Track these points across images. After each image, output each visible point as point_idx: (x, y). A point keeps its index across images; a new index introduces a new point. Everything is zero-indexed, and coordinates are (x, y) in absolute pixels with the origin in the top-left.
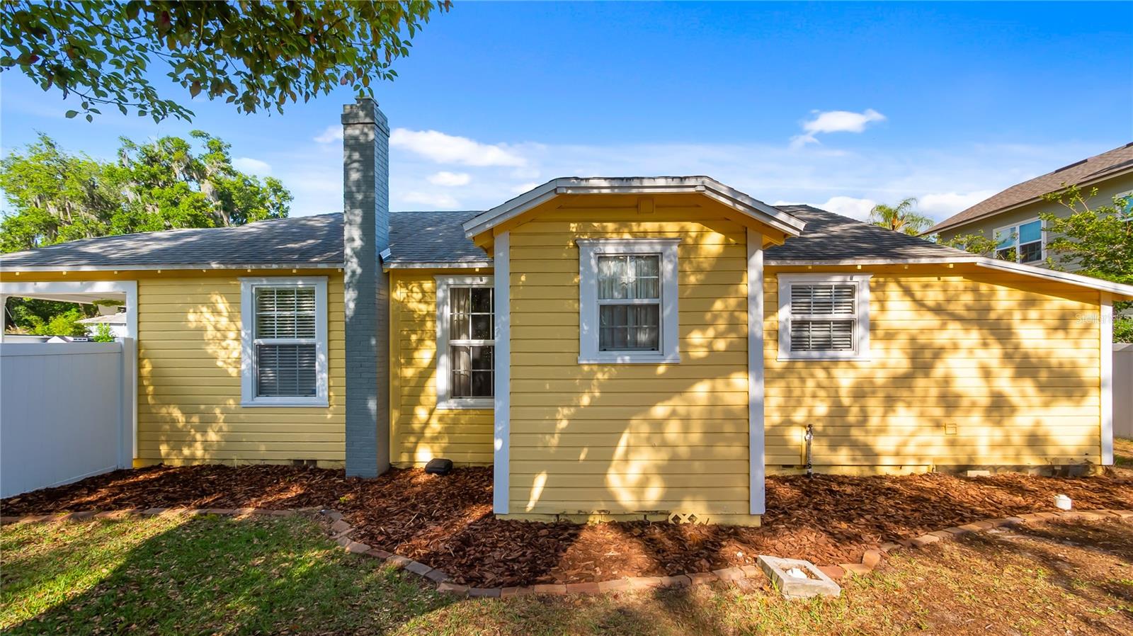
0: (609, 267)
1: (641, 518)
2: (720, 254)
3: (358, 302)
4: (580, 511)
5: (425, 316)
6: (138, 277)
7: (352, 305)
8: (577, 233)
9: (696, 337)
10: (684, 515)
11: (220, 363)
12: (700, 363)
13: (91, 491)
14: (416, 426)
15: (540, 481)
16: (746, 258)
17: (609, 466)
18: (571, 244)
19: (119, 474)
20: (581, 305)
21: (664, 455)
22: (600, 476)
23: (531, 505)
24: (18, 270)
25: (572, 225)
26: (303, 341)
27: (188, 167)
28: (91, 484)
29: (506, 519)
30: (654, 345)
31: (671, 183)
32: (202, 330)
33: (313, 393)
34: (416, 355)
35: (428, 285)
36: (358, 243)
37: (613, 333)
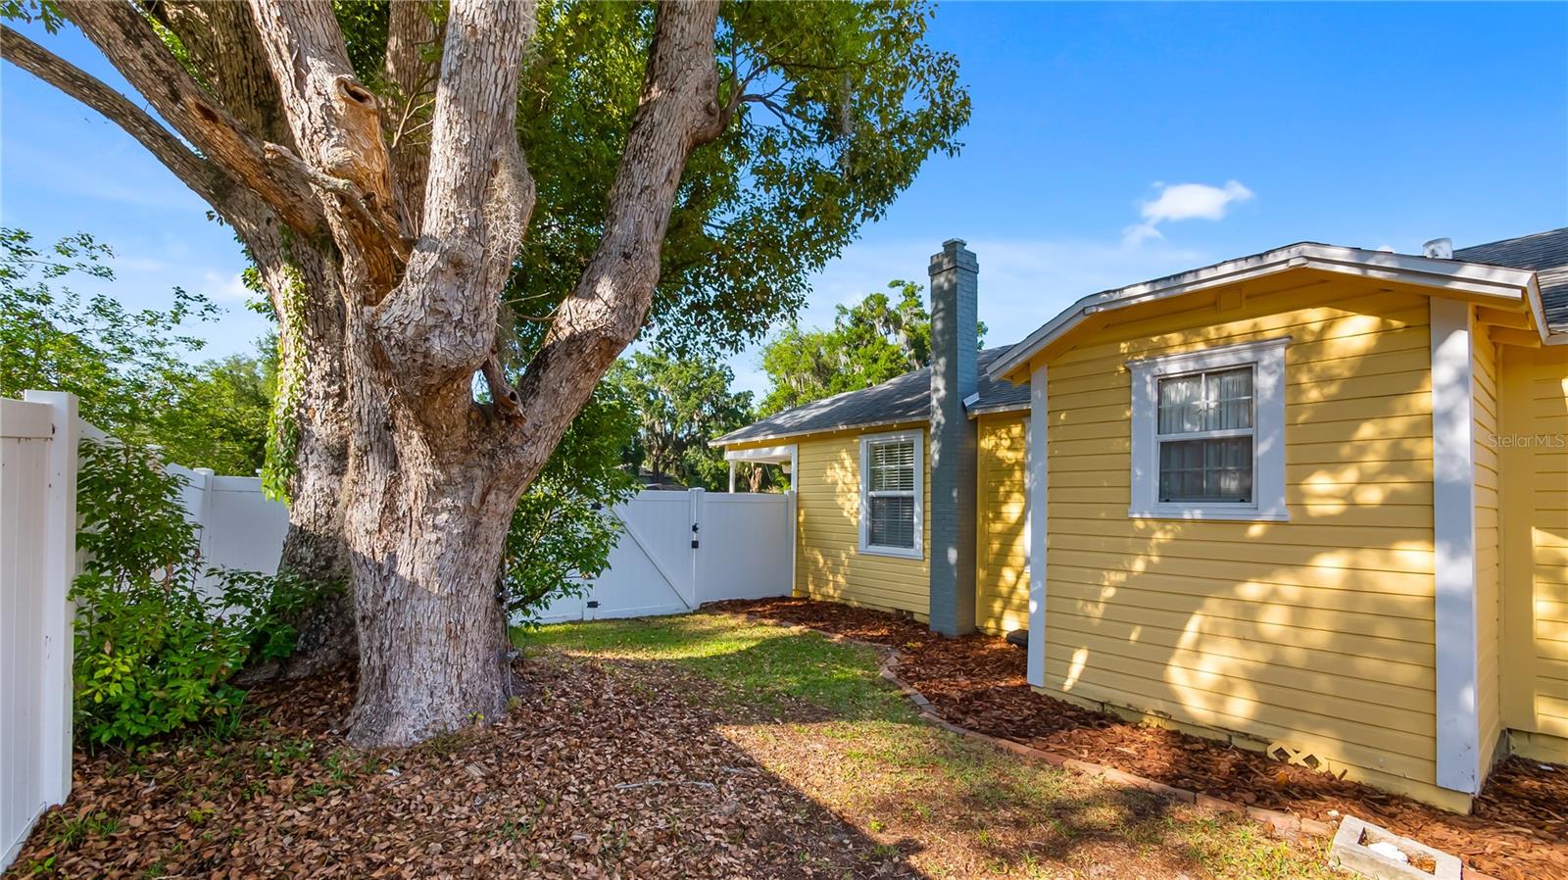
0: (1177, 391)
1: (1224, 738)
2: (1368, 349)
3: (942, 452)
4: (1129, 705)
5: (1013, 465)
6: (799, 441)
7: (937, 457)
8: (1129, 353)
9: (1320, 483)
10: (1297, 752)
11: (845, 514)
12: (1326, 522)
13: (763, 605)
14: (1004, 589)
15: (1080, 658)
16: (1429, 348)
17: (1170, 655)
18: (1122, 369)
19: (783, 598)
20: (1133, 443)
21: (1257, 656)
22: (1159, 666)
23: (1068, 684)
24: (739, 441)
25: (1123, 345)
26: (904, 493)
27: (887, 321)
28: (764, 601)
29: (1042, 692)
30: (1245, 495)
31: (1243, 266)
32: (835, 483)
33: (911, 544)
34: (1005, 509)
35: (1016, 430)
36: (942, 393)
37: (1183, 478)
